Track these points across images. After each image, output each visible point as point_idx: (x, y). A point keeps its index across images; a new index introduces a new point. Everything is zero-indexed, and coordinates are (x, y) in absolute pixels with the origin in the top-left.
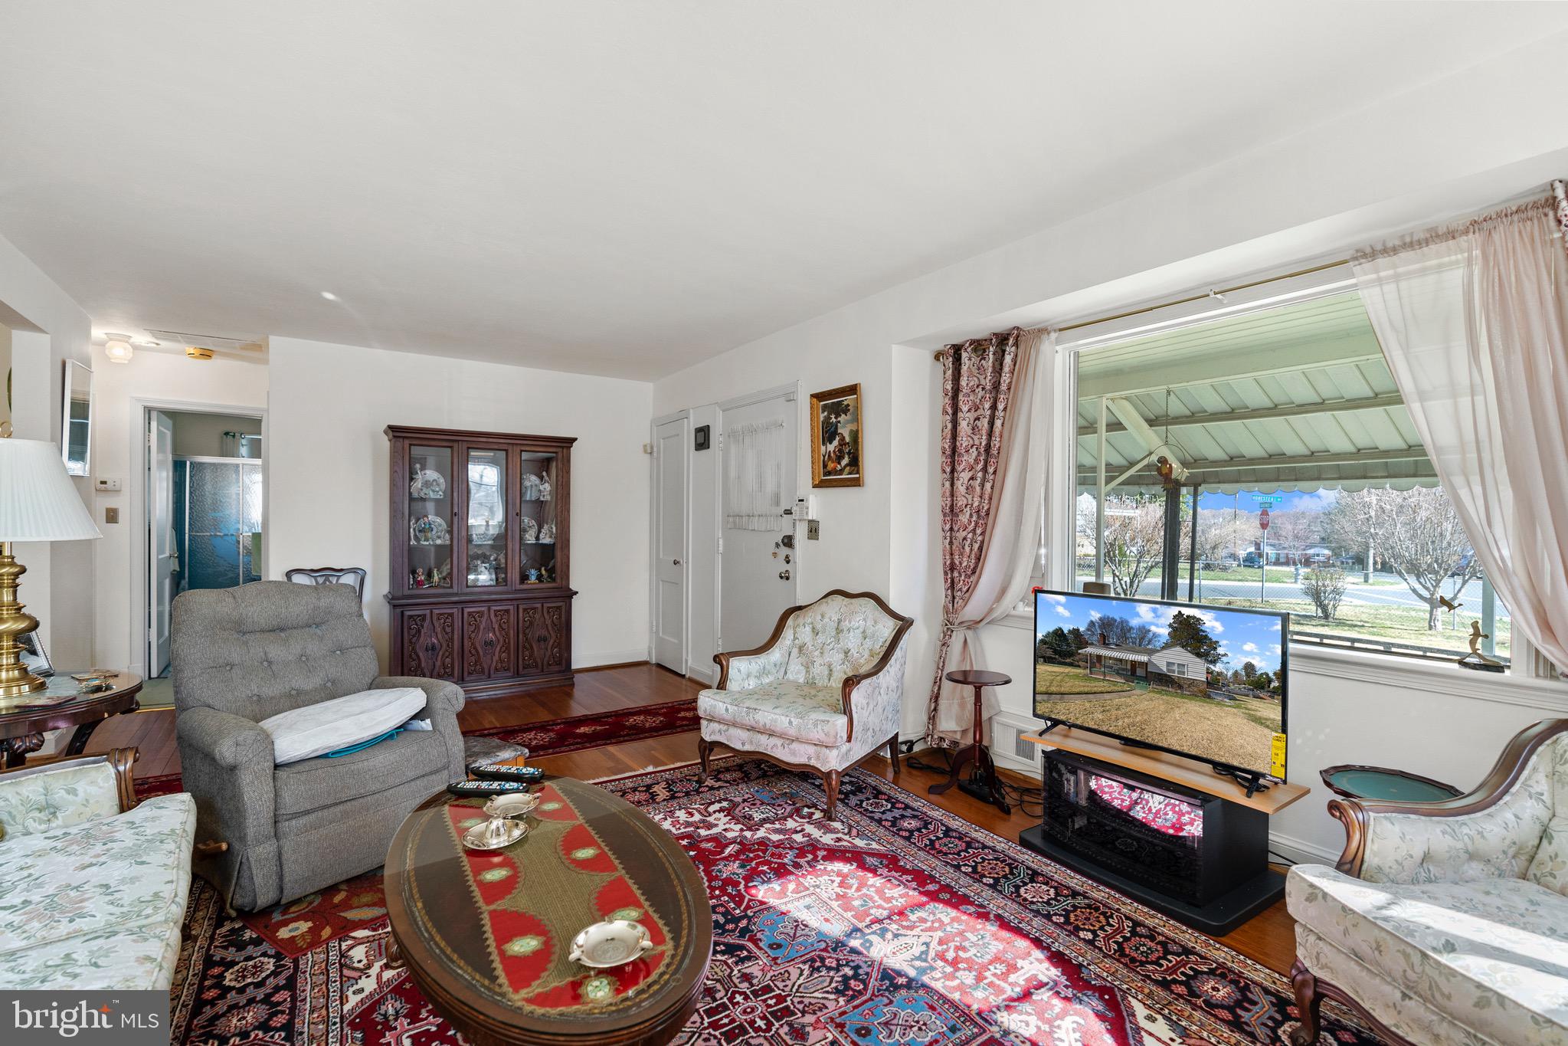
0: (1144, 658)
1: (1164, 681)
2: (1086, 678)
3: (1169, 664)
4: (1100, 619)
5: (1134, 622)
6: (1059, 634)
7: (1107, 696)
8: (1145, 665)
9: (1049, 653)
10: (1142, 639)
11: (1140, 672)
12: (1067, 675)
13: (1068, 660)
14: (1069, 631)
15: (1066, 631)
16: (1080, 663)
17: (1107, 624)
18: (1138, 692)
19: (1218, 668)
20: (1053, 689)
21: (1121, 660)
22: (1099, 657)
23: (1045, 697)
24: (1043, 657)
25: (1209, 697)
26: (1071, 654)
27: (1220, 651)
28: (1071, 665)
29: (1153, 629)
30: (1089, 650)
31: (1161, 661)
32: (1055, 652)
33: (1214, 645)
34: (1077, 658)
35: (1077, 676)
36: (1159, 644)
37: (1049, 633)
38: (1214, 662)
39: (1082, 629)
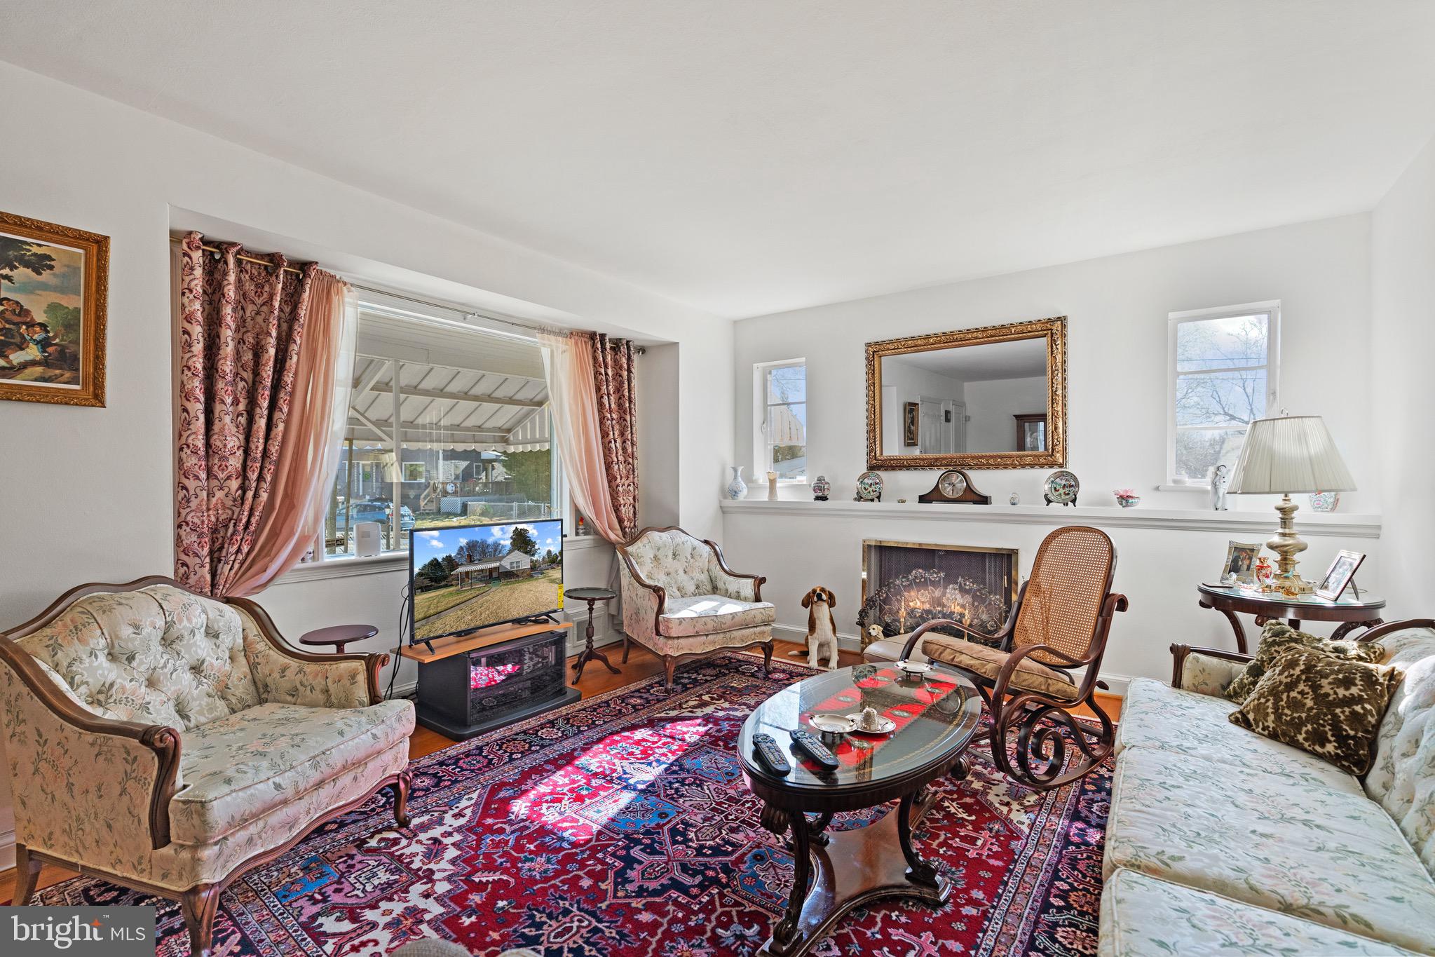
0: (496, 565)
1: (509, 576)
2: (458, 592)
3: (512, 563)
4: (467, 544)
5: (490, 541)
6: (434, 564)
7: (473, 601)
8: (498, 568)
9: (427, 582)
10: (495, 551)
11: (495, 575)
12: (443, 596)
13: (443, 583)
14: (443, 559)
15: (440, 560)
16: (453, 582)
17: (472, 546)
18: (494, 589)
19: (535, 558)
20: (431, 612)
21: (482, 571)
22: (467, 573)
23: (424, 622)
24: (421, 588)
25: (532, 576)
26: (445, 578)
27: (537, 547)
28: (446, 586)
29: (502, 542)
30: (461, 569)
31: (506, 564)
32: (431, 580)
33: (533, 544)
34: (449, 580)
35: (451, 593)
36: (505, 552)
37: (425, 566)
38: (533, 555)
39: (453, 555)
